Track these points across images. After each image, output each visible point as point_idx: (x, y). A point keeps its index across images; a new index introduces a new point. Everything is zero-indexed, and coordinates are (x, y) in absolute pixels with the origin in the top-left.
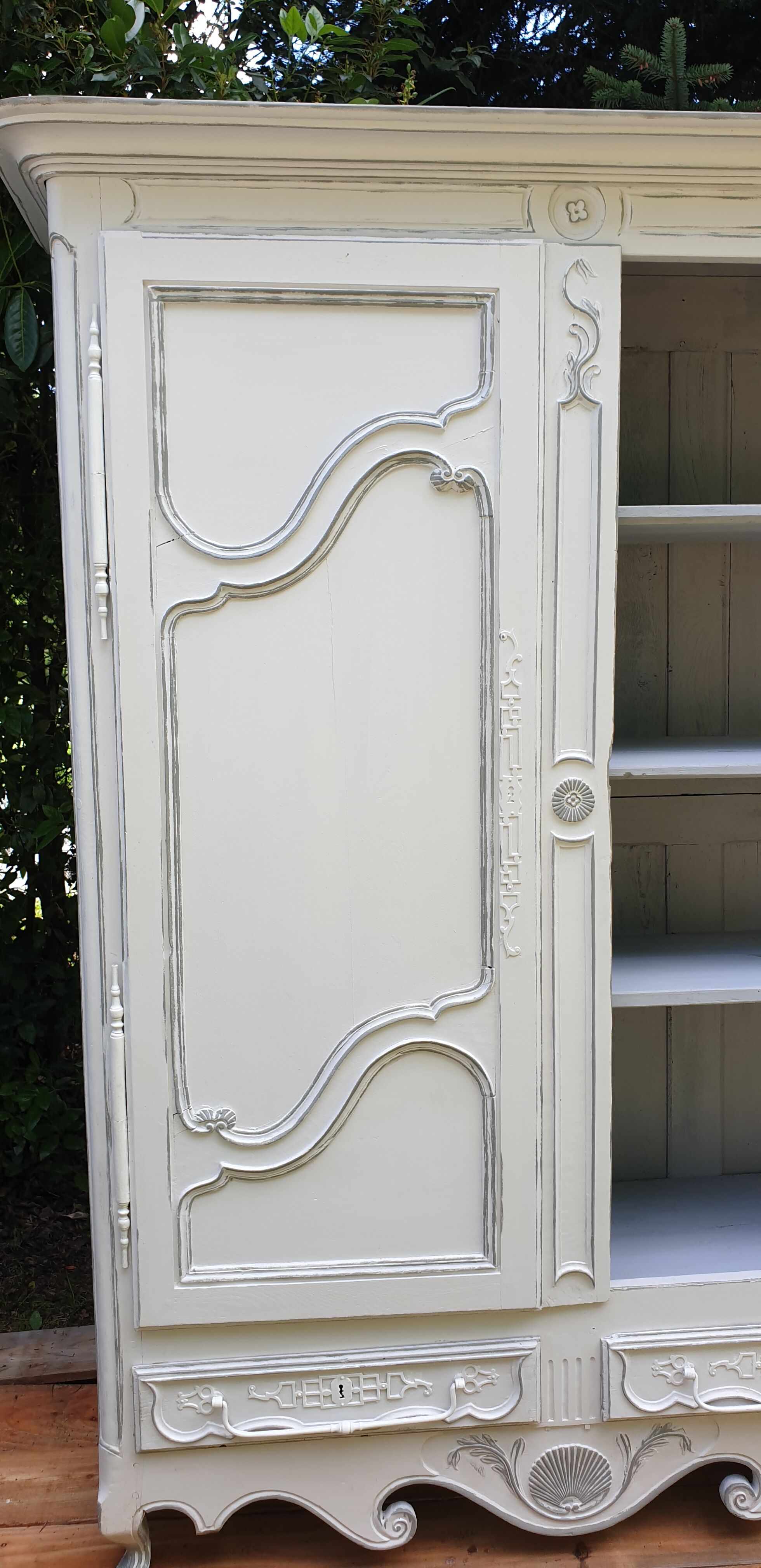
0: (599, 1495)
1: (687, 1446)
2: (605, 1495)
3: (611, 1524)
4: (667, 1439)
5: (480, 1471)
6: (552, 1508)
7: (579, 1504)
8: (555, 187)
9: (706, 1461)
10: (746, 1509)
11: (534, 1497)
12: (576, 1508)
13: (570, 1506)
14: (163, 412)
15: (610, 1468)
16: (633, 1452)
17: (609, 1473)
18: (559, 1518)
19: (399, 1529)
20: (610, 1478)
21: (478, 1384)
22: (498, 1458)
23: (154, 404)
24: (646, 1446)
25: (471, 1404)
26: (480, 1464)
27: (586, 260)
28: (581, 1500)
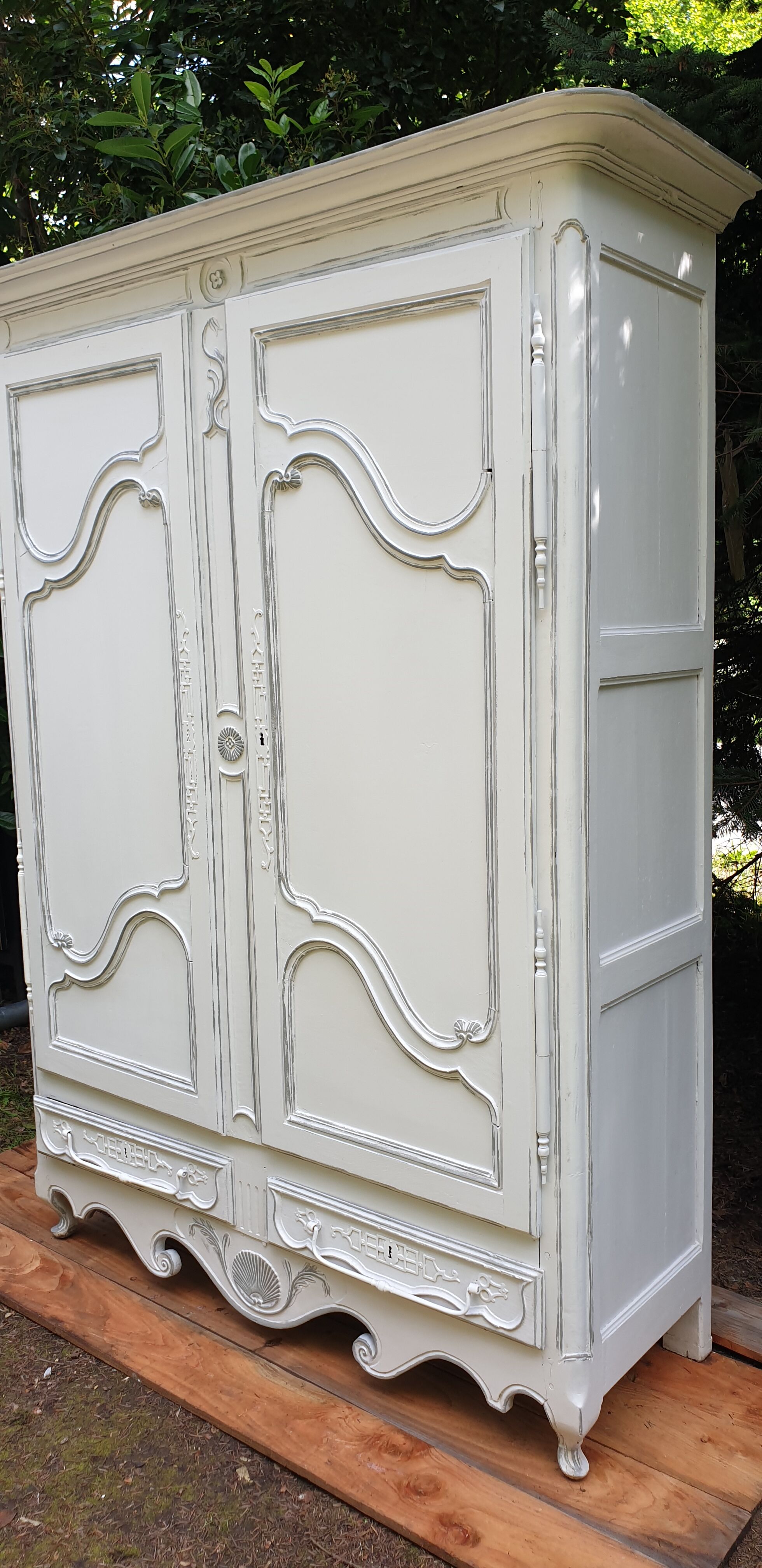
0: (273, 1301)
1: (328, 1291)
2: (277, 1303)
3: (280, 1327)
4: (314, 1278)
5: (207, 1247)
6: (245, 1295)
7: (261, 1301)
8: (202, 264)
9: (339, 1309)
10: (366, 1363)
11: (236, 1282)
12: (259, 1303)
13: (256, 1300)
14: (20, 469)
15: (279, 1283)
16: (293, 1278)
17: (278, 1287)
18: (250, 1305)
19: (164, 1266)
20: (279, 1292)
21: (196, 1179)
22: (213, 1241)
23: (14, 464)
24: (300, 1277)
25: (192, 1192)
26: (207, 1242)
27: (215, 317)
28: (263, 1298)
